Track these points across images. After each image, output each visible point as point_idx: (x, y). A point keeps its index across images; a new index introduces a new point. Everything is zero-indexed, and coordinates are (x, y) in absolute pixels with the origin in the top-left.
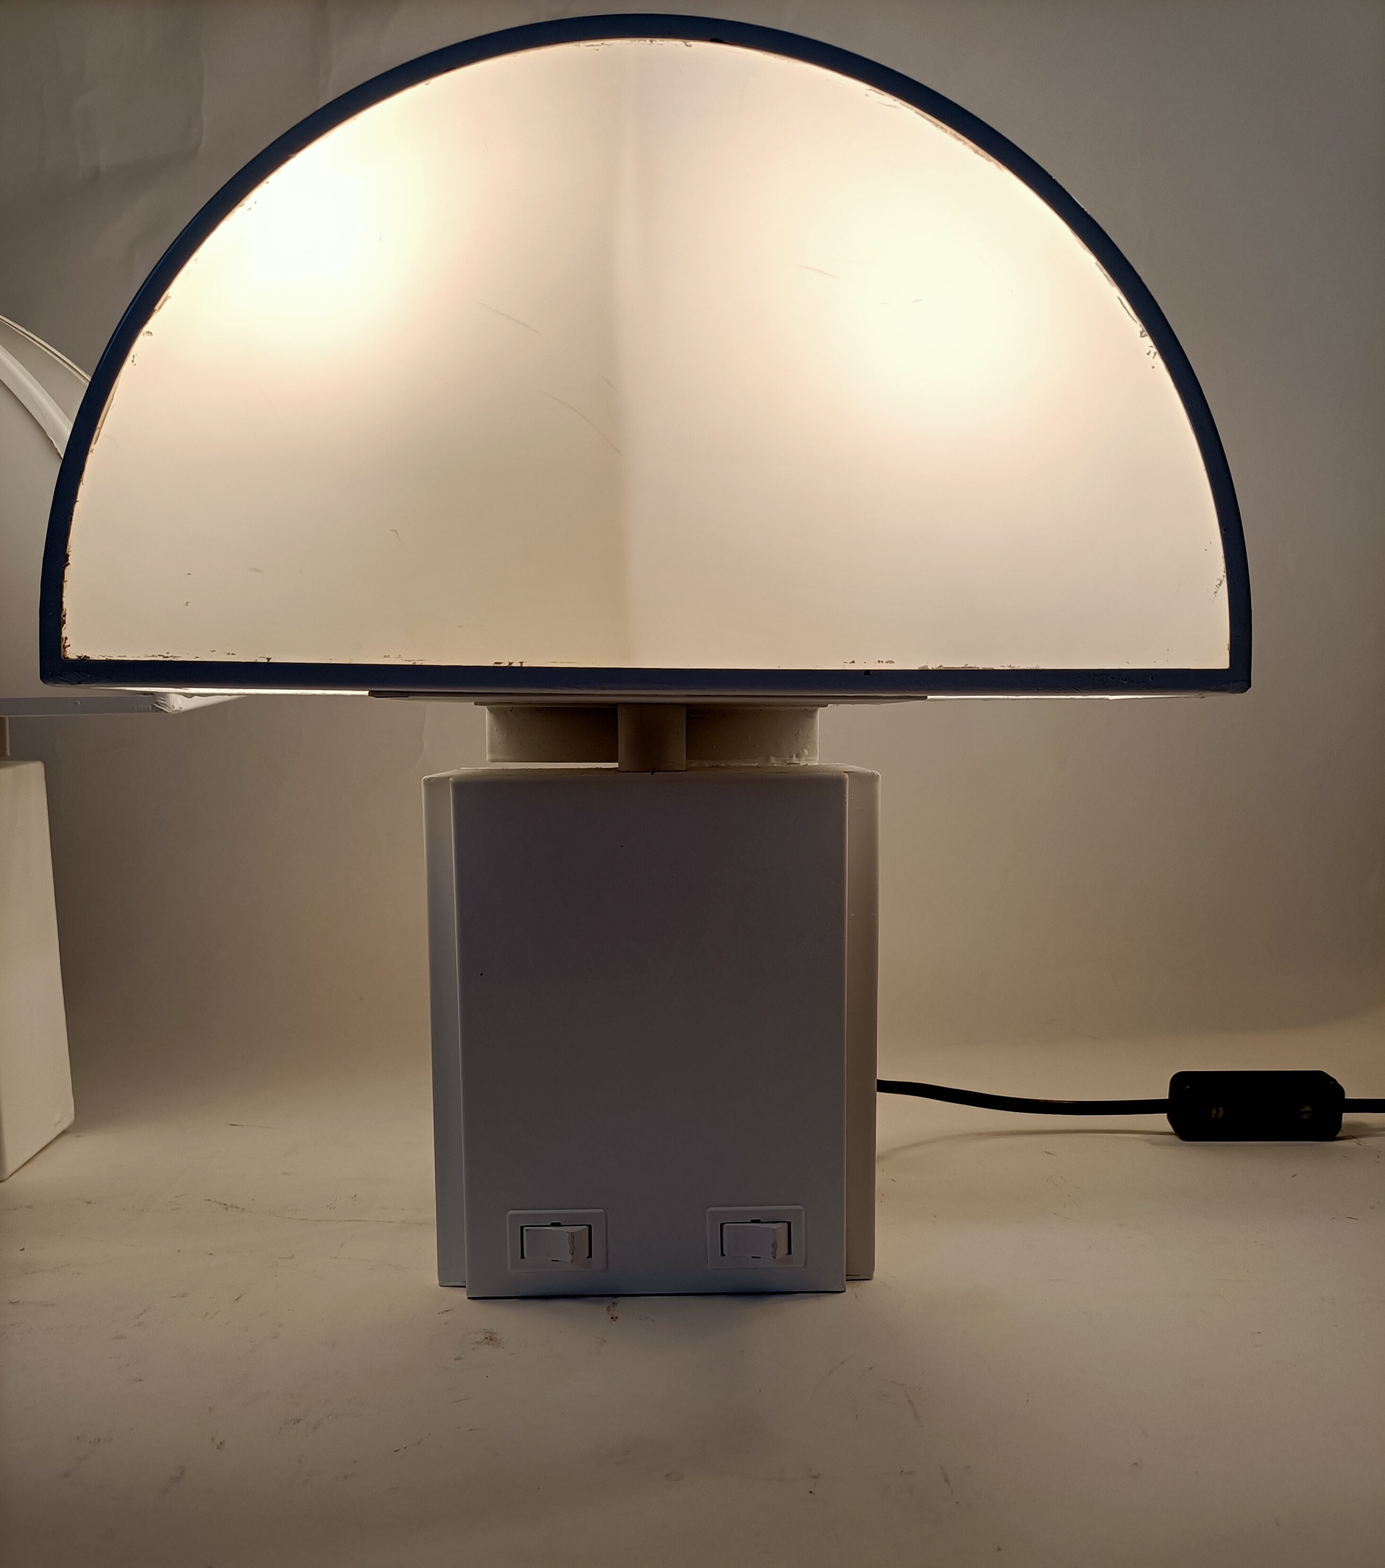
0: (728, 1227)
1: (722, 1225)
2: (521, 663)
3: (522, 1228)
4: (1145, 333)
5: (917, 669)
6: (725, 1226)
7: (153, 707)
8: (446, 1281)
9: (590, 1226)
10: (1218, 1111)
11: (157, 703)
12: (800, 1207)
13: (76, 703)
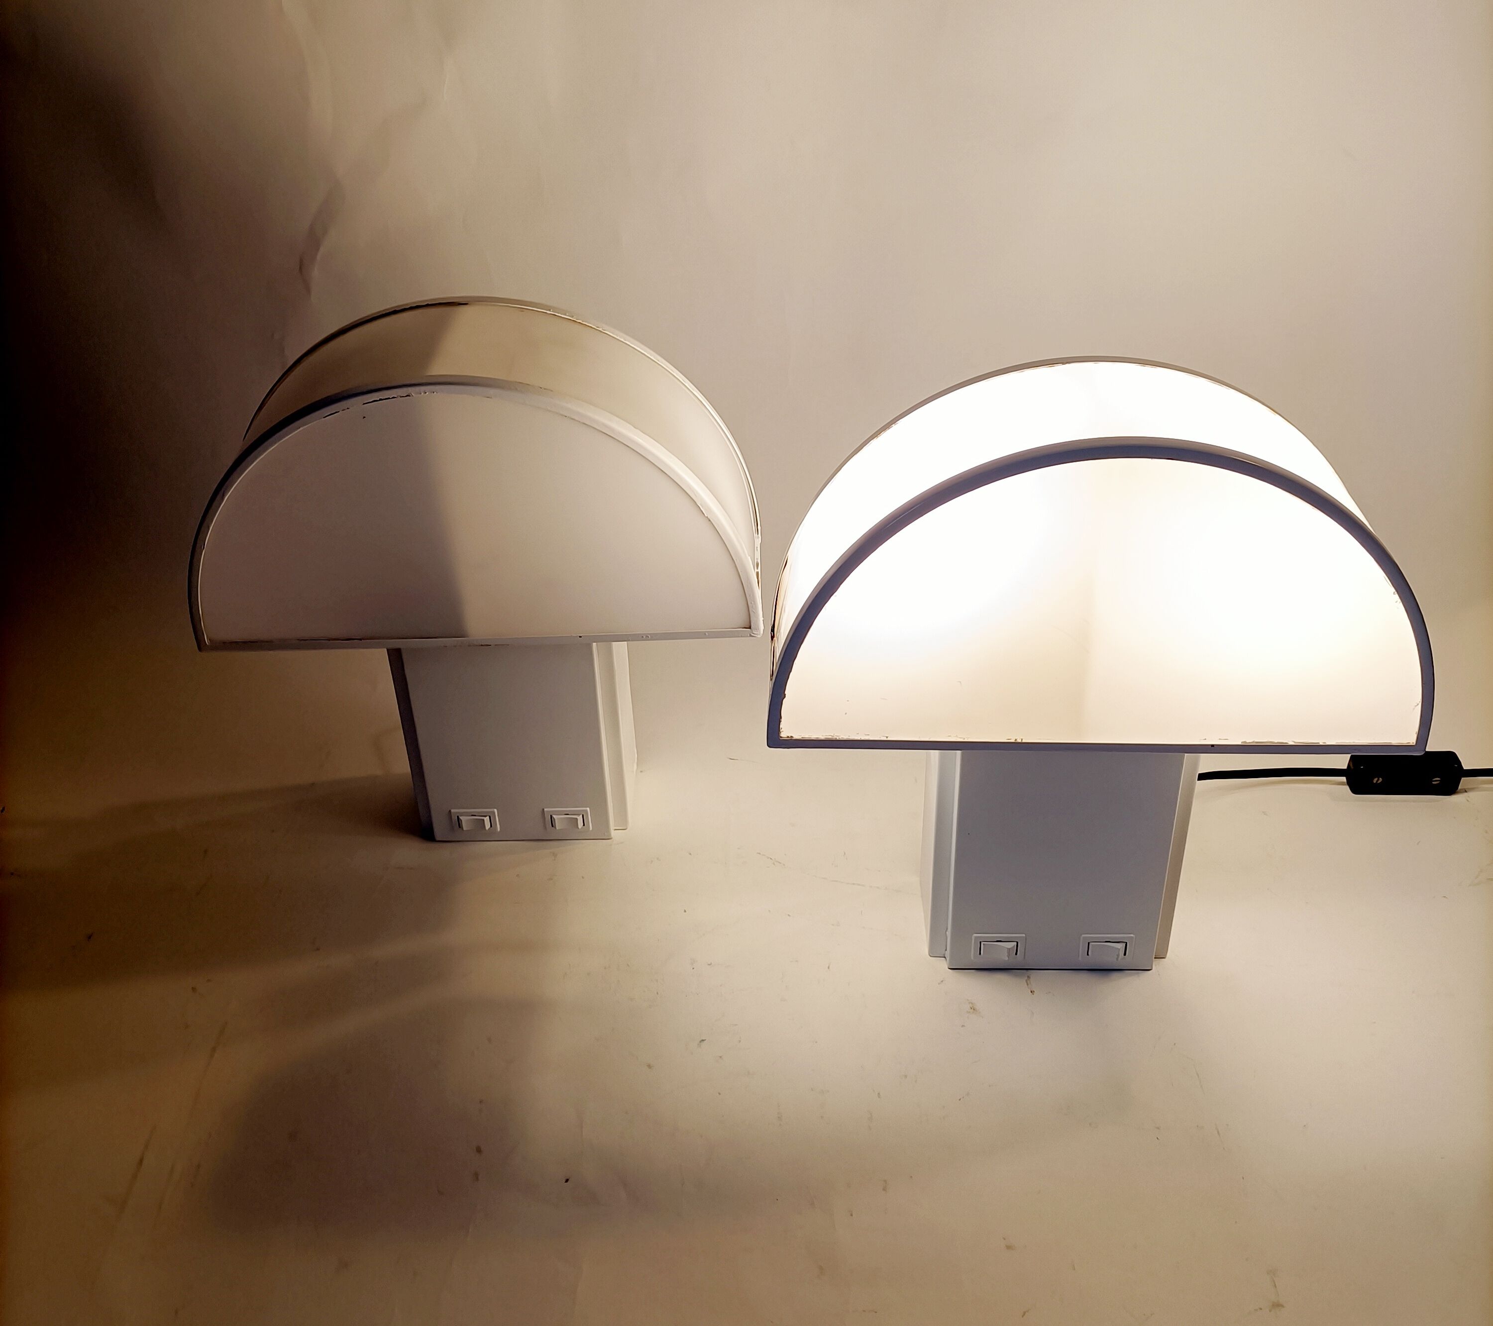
0: (1093, 945)
1: (1089, 943)
2: (1022, 739)
3: (980, 942)
4: (1396, 593)
5: (1239, 743)
6: (1090, 944)
7: (750, 635)
8: (932, 954)
9: (1017, 943)
10: (1378, 780)
11: (753, 633)
12: (1132, 935)
13: (705, 634)
